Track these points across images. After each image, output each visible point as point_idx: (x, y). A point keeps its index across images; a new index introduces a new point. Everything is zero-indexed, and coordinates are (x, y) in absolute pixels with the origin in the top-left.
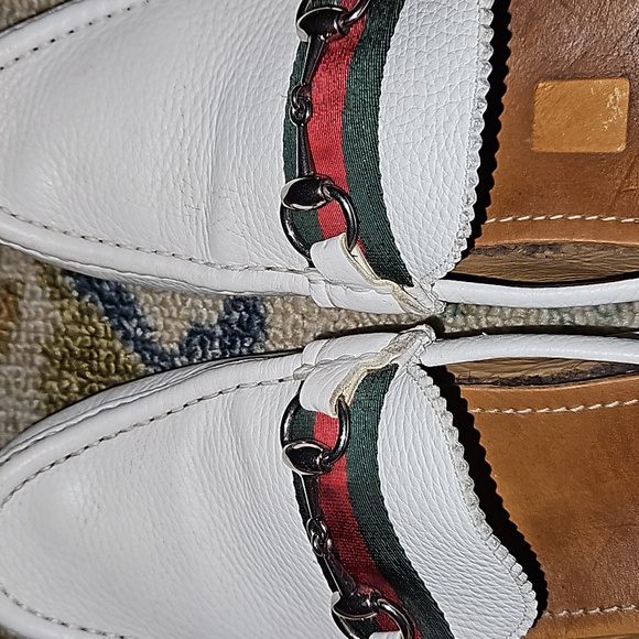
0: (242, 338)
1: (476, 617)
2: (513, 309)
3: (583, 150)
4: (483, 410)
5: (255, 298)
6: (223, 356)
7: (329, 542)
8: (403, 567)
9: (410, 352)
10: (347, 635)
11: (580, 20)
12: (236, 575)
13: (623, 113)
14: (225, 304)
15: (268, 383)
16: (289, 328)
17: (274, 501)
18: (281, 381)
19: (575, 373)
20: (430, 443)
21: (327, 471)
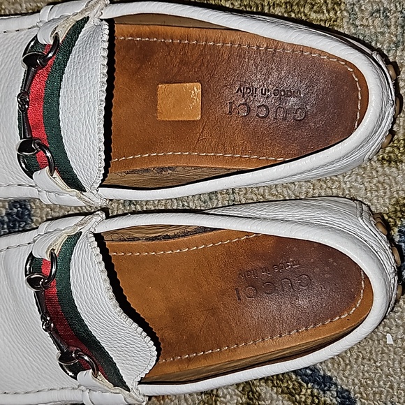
0: (19, 222)
1: (129, 358)
2: (159, 200)
3: (180, 119)
4: (125, 254)
5: (25, 201)
6: (10, 233)
7: (52, 325)
8: (88, 334)
9: (89, 226)
10: (66, 372)
11: (175, 54)
12: (12, 348)
13: (199, 101)
14: (9, 205)
15: (22, 245)
16: (44, 216)
17: (26, 306)
18: (29, 244)
19: (186, 232)
20: (92, 270)
21: (46, 288)
